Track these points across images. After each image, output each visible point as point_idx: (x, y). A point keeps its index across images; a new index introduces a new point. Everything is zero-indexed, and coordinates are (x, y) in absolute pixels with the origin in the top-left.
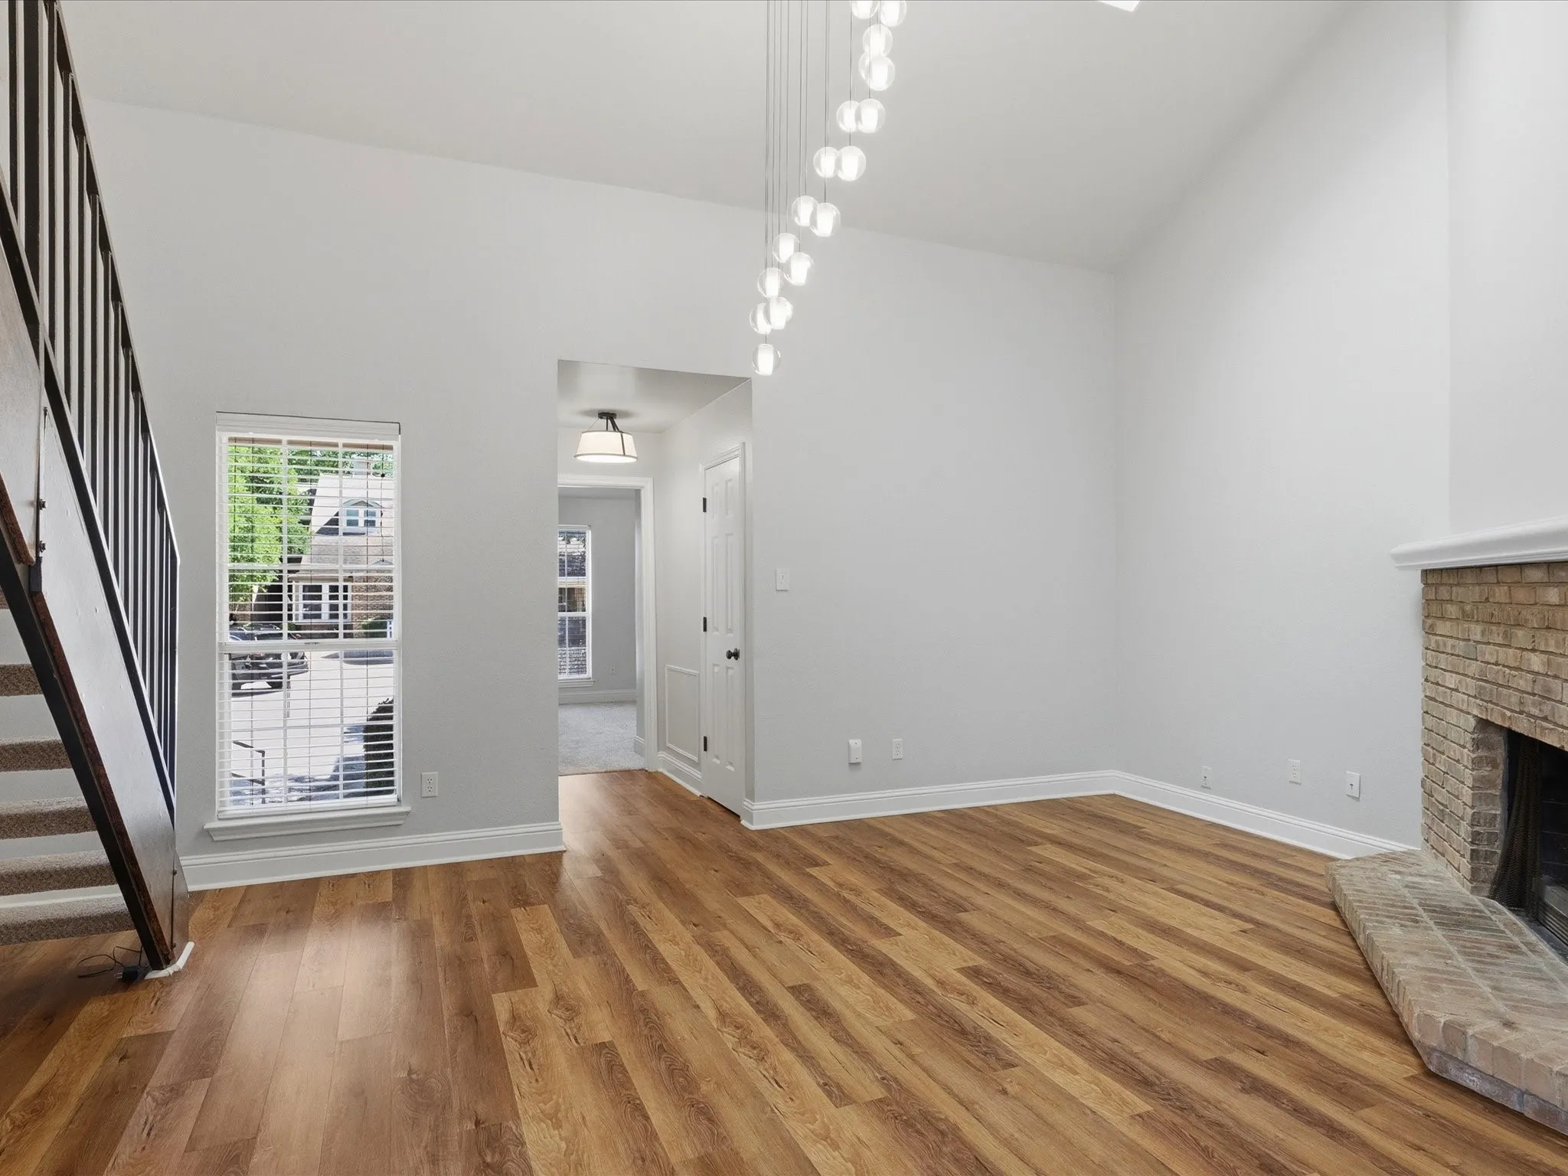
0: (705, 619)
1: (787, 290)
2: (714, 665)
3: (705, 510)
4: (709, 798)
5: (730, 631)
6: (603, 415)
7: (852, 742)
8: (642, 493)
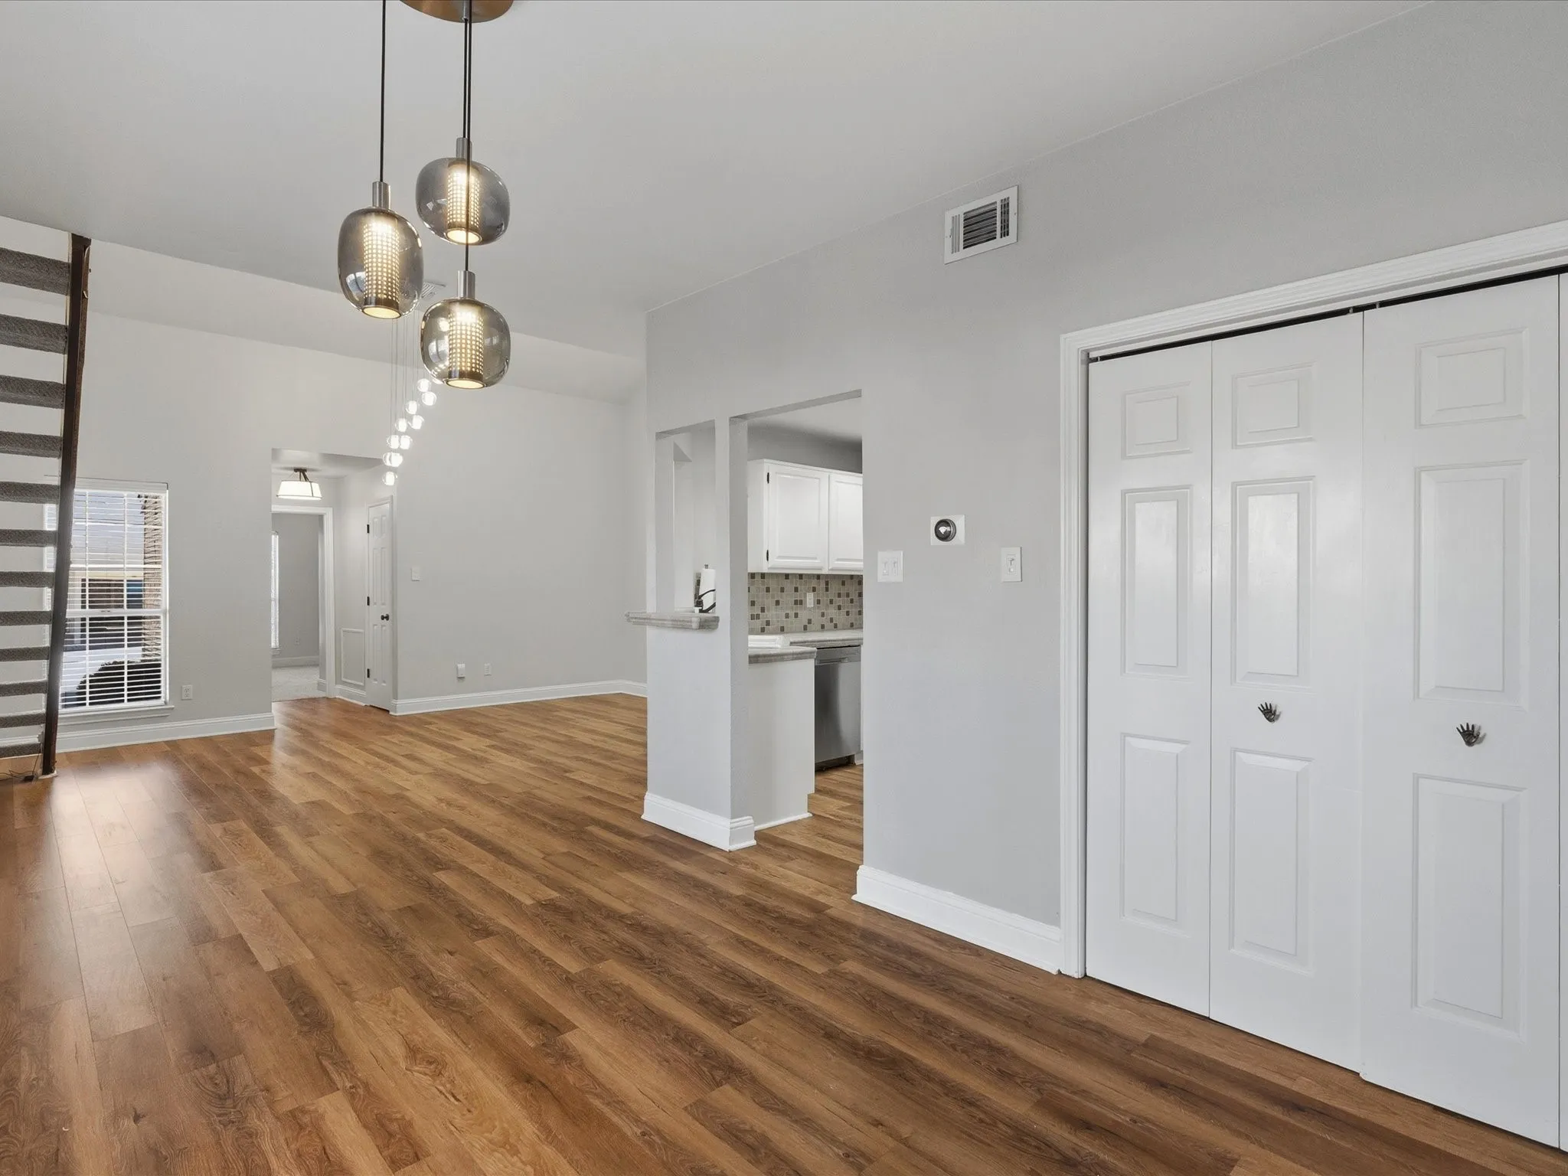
0: (368, 598)
1: (423, 411)
2: (374, 625)
3: (368, 532)
4: (372, 706)
5: (383, 604)
6: (296, 470)
7: (459, 666)
8: (325, 518)
